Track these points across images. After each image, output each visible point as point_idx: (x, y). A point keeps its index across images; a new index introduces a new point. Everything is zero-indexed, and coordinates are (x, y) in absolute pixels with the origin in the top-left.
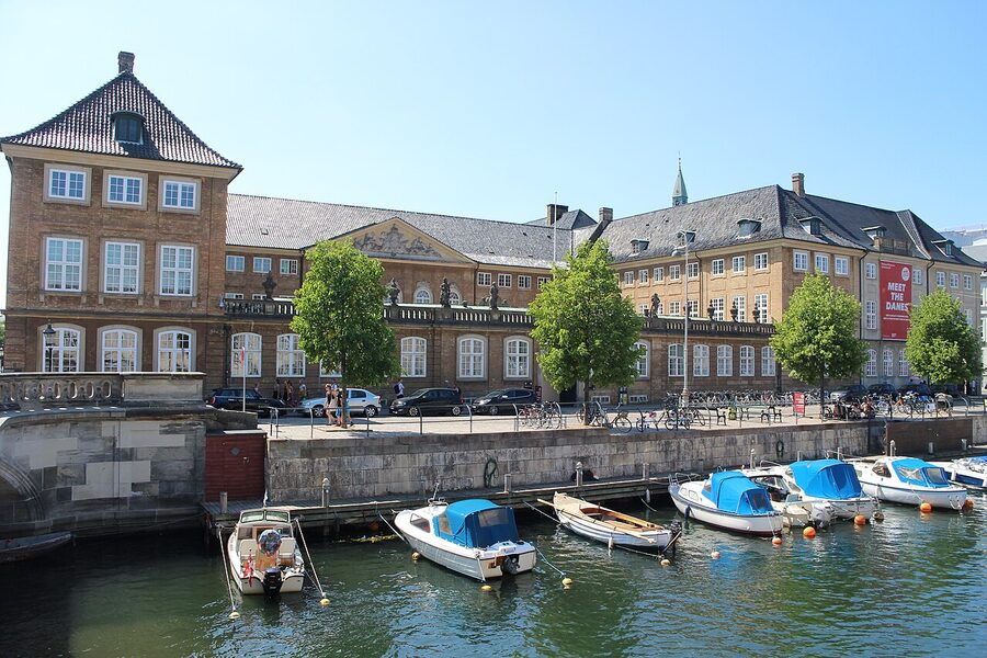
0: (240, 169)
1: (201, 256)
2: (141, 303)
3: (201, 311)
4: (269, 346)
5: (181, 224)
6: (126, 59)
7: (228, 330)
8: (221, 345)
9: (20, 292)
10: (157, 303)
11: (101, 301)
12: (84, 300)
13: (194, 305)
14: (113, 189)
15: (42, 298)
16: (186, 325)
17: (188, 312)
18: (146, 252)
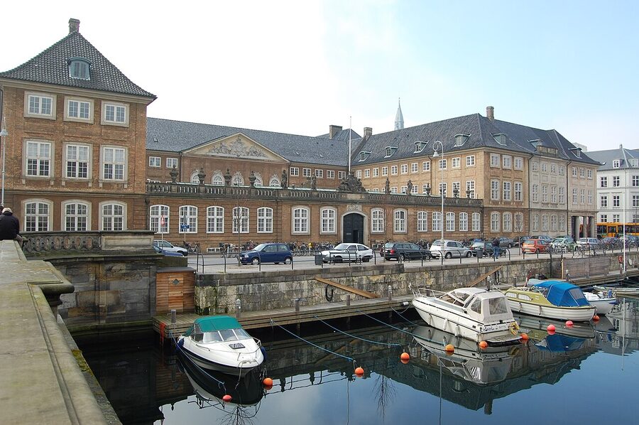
0: (154, 98)
1: (130, 154)
2: (90, 185)
3: (130, 191)
4: (175, 213)
5: (116, 133)
6: (74, 24)
7: (147, 203)
8: (143, 213)
9: (9, 177)
10: (101, 185)
11: (63, 183)
12: (52, 183)
13: (126, 186)
14: (71, 109)
15: (24, 182)
16: (120, 199)
17: (121, 192)
18: (94, 151)
